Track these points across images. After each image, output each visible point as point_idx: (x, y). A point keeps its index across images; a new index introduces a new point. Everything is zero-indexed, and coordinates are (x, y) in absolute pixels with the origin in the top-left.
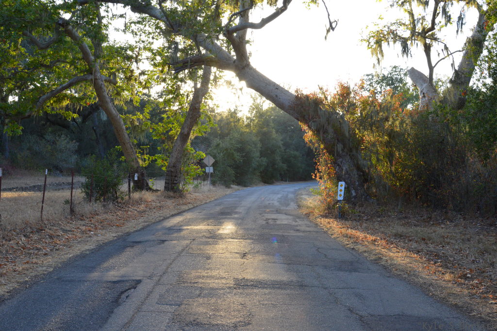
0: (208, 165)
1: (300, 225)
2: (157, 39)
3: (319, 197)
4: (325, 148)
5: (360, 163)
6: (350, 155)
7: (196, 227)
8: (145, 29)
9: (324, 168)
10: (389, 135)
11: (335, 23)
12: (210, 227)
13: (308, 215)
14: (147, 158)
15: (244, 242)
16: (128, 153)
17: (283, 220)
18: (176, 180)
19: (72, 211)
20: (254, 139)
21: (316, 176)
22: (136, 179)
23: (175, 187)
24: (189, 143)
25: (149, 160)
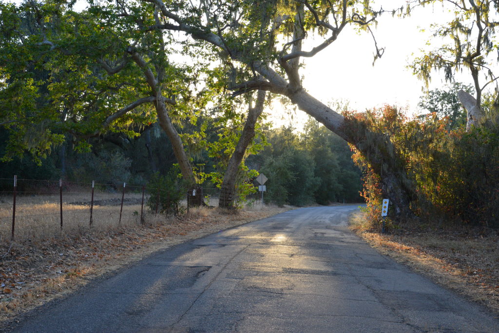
0: (261, 183)
1: (345, 238)
2: (213, 61)
3: (366, 214)
4: (372, 167)
5: (403, 181)
6: (394, 174)
7: (250, 237)
8: (202, 50)
9: (371, 186)
10: (434, 156)
11: (382, 50)
12: (263, 237)
13: (355, 231)
14: (203, 176)
15: (292, 248)
16: (185, 170)
17: (331, 233)
18: (231, 198)
19: (142, 220)
20: (309, 157)
21: (363, 194)
22: (194, 194)
23: (229, 204)
24: (243, 162)
25: (204, 178)
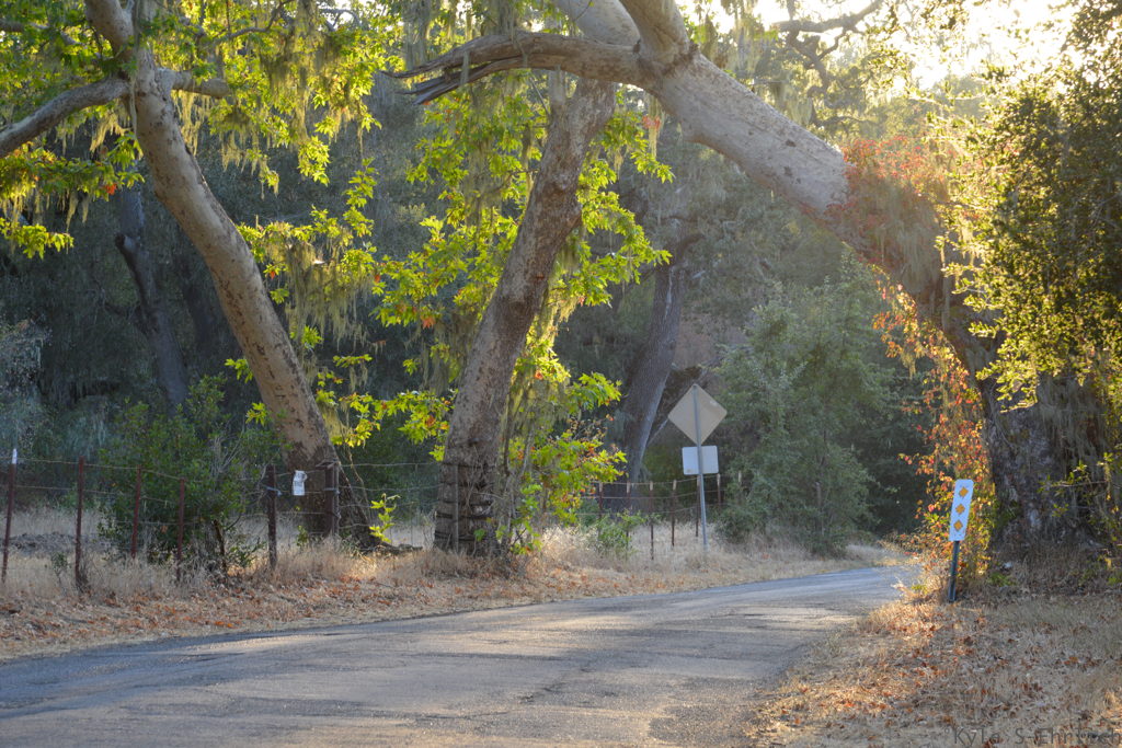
0: (694, 440)
14: (364, 409)
16: (279, 388)
18: (487, 504)
19: (81, 578)
22: (299, 491)
23: (478, 534)
25: (370, 419)
